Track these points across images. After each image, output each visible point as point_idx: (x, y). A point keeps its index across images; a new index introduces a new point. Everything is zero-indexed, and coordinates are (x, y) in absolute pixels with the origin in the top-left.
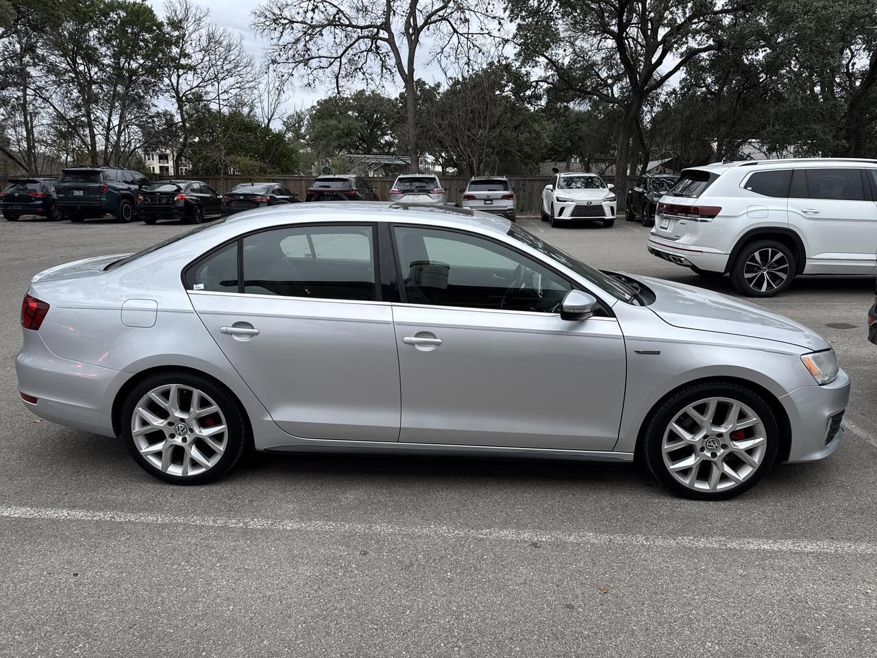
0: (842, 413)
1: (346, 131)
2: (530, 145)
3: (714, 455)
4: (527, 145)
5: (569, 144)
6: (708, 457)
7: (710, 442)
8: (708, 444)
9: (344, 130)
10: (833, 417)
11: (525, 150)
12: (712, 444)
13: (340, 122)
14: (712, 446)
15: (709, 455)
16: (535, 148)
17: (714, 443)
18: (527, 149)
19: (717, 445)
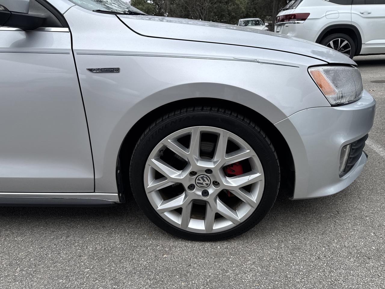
0: (365, 138)
1: (147, 10)
2: (235, 12)
3: (205, 193)
4: (233, 12)
5: (254, 11)
6: (199, 196)
7: (199, 180)
8: (197, 181)
9: (145, 10)
10: (352, 145)
11: (232, 14)
12: (202, 181)
13: (143, 6)
14: (202, 184)
15: (200, 193)
16: (237, 14)
17: (204, 181)
18: (233, 14)
19: (207, 182)
